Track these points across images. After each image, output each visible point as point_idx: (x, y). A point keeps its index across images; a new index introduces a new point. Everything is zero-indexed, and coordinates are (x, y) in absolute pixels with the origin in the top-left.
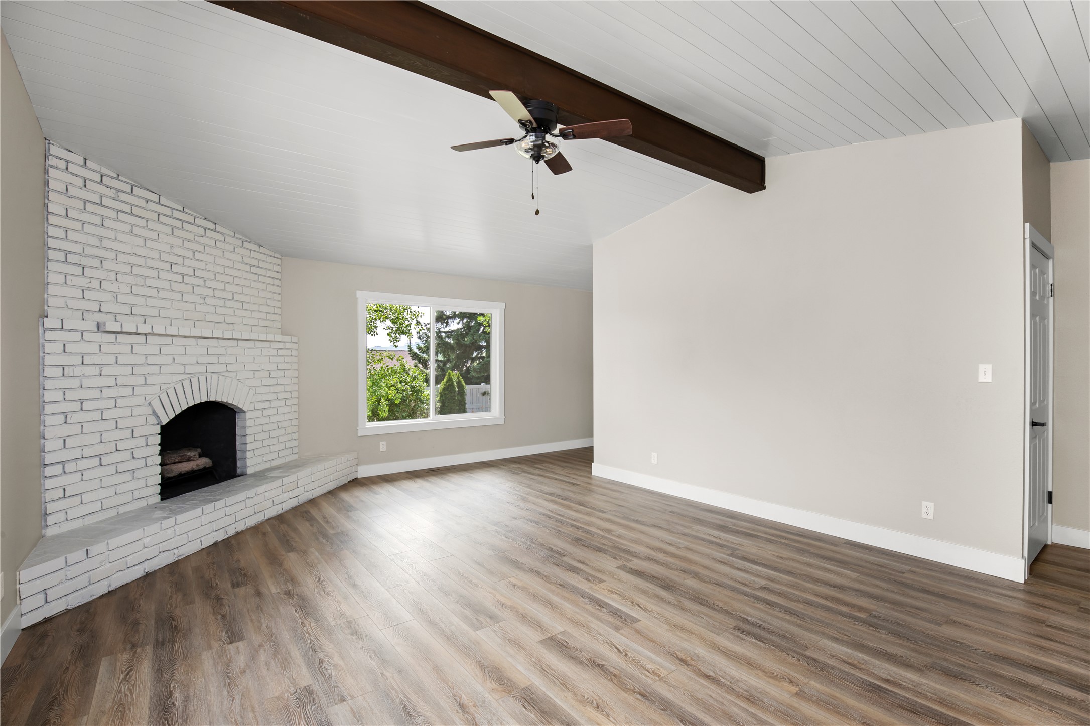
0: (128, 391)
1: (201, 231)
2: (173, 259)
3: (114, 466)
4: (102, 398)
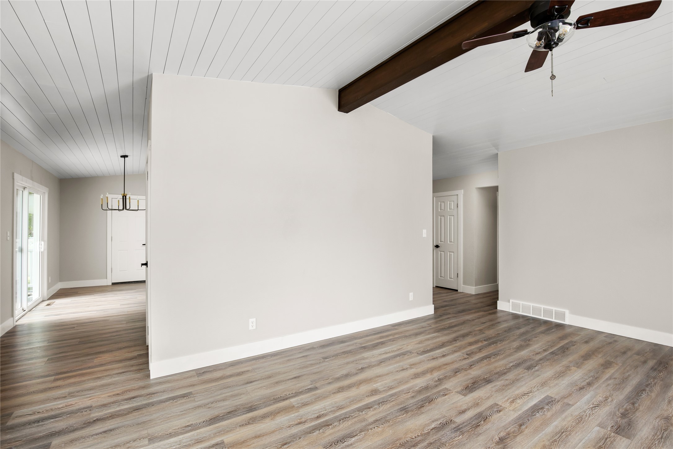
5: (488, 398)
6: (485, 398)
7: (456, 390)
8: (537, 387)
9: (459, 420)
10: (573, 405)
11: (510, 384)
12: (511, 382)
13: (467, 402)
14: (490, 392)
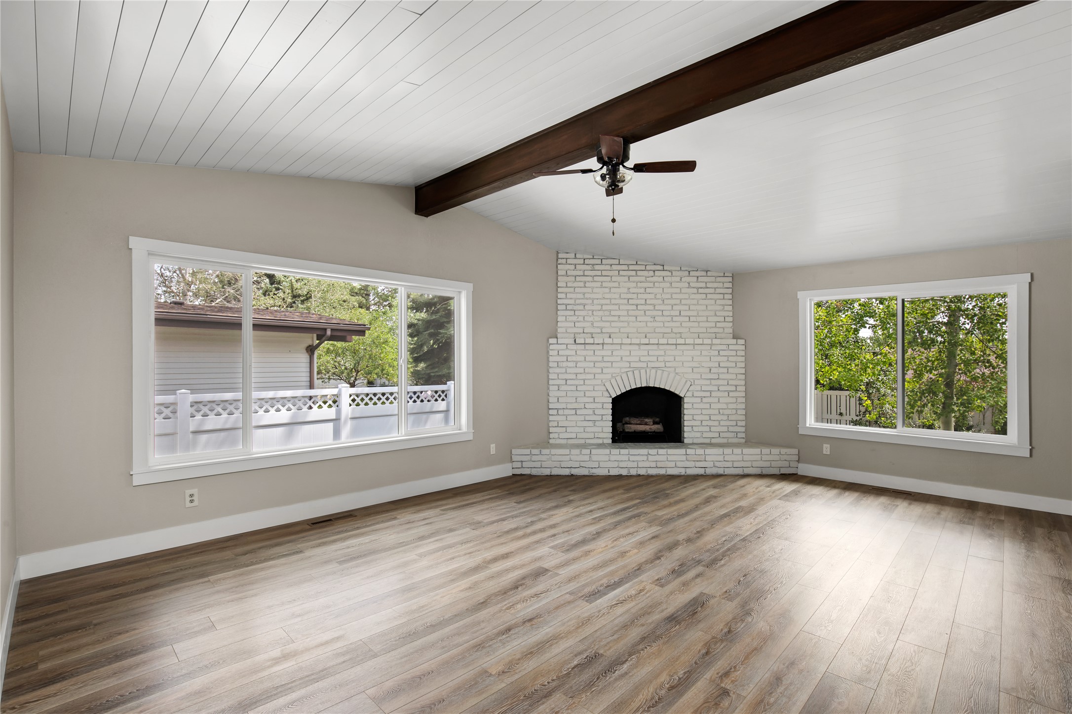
0: (592, 376)
1: (651, 273)
2: (629, 296)
3: (583, 417)
4: (577, 379)
5: (671, 593)
6: (676, 592)
7: (716, 599)
8: (598, 616)
9: (700, 569)
10: (567, 593)
11: (638, 618)
12: (636, 621)
13: (696, 586)
14: (669, 602)
